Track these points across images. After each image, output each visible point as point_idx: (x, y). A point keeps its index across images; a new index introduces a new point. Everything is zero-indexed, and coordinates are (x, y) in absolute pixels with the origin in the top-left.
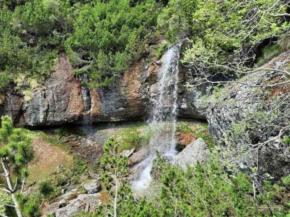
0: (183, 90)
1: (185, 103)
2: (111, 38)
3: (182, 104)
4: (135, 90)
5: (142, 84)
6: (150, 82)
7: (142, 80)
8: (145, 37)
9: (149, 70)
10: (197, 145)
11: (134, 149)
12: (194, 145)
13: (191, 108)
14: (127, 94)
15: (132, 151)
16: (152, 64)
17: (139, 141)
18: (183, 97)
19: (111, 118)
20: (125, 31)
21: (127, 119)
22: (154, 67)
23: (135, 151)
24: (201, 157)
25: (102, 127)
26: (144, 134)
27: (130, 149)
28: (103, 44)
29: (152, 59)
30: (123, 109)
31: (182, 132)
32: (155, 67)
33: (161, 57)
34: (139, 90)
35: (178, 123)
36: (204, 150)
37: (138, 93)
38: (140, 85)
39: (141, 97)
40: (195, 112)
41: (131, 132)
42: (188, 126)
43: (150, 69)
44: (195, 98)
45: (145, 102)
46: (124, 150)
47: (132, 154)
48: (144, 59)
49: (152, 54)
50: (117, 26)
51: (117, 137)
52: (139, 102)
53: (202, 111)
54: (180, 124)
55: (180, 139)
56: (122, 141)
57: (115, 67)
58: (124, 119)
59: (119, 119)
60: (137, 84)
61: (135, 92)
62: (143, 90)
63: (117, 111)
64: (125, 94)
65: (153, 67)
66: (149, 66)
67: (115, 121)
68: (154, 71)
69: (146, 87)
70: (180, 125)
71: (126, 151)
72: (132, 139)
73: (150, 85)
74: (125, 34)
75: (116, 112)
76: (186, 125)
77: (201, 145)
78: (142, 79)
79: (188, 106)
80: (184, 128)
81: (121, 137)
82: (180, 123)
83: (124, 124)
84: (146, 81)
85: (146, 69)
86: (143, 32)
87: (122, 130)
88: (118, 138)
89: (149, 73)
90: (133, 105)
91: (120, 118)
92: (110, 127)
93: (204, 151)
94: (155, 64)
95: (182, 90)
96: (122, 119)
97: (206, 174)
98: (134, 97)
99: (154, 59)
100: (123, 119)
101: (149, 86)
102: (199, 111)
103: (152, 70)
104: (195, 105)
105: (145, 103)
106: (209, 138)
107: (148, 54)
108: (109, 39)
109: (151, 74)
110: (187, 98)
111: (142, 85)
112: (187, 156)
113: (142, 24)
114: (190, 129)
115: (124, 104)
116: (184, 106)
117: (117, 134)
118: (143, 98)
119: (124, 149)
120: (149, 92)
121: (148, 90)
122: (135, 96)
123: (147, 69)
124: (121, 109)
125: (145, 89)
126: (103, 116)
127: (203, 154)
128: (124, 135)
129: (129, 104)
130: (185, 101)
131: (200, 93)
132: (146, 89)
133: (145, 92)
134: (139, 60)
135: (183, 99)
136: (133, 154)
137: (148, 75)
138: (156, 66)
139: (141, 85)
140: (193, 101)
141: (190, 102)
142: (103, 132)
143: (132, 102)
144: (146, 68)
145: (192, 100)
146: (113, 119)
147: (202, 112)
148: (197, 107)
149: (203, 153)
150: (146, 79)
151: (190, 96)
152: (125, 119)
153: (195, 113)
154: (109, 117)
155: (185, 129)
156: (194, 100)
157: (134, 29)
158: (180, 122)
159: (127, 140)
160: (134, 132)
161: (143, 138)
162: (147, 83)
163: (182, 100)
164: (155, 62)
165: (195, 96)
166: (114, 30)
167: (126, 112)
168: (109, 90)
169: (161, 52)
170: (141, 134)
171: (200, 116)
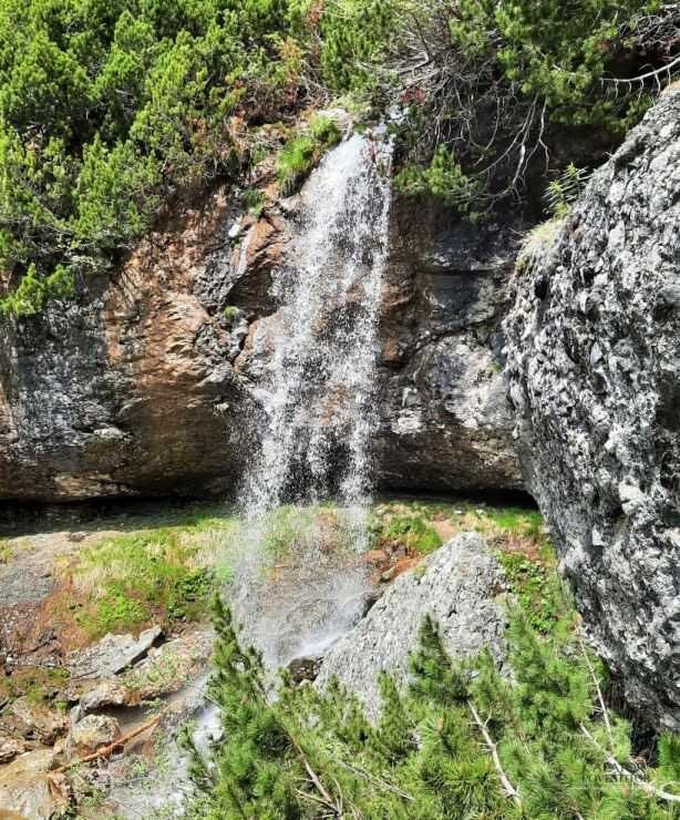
0: (405, 345)
1: (413, 407)
2: (61, 73)
3: (398, 416)
4: (176, 340)
5: (211, 311)
6: (250, 305)
7: (211, 291)
8: (230, 78)
9: (246, 242)
10: (447, 569)
11: (157, 630)
12: (431, 570)
13: (441, 430)
14: (135, 359)
15: (147, 639)
16: (263, 216)
17: (189, 591)
18: (407, 382)
19: (57, 479)
20: (132, 44)
21: (134, 487)
22: (272, 229)
23: (159, 641)
24: (469, 638)
25: (13, 525)
26: (210, 560)
27: (136, 628)
28: (14, 98)
29: (260, 191)
30: (114, 432)
31: (395, 549)
32: (277, 231)
33: (302, 178)
34: (194, 342)
35: (381, 509)
36: (485, 596)
37: (191, 354)
38: (201, 314)
39: (203, 376)
40: (460, 452)
41: (148, 548)
42: (425, 521)
43: (252, 238)
44: (459, 382)
45: (222, 402)
46: (109, 636)
47: (143, 655)
48: (227, 193)
49: (265, 165)
50: (92, 20)
51: (76, 572)
52: (193, 403)
53: (493, 442)
54: (387, 512)
55: (383, 580)
56: (102, 591)
57: (77, 217)
58: (123, 489)
59: (98, 487)
60: (188, 311)
61: (173, 349)
62: (213, 343)
63: (82, 444)
64: (126, 361)
65: (267, 228)
66: (247, 227)
67: (78, 493)
68: (269, 251)
69: (229, 328)
70: (389, 517)
71: (115, 639)
72: (151, 582)
73: (251, 321)
74: (128, 57)
75: (79, 447)
76: (414, 515)
77: (472, 570)
78: (211, 285)
79: (428, 423)
80: (408, 528)
81: (97, 572)
82: (386, 508)
83: (124, 515)
84: (232, 299)
85: (231, 239)
86: (224, 58)
87: (111, 539)
88: (86, 575)
89: (243, 257)
90: (163, 417)
91: (103, 482)
92: (55, 526)
93: (487, 601)
94: (278, 212)
95: (401, 348)
96: (113, 489)
97: (484, 717)
98: (168, 373)
99: (271, 192)
100: (119, 484)
101: (244, 321)
102: (476, 446)
103: (261, 243)
104: (458, 416)
105: (225, 406)
106: (524, 571)
107: (246, 167)
108: (51, 74)
109: (258, 261)
110: (422, 384)
111: (211, 315)
112: (388, 637)
113: (220, 21)
114: (432, 532)
115: (119, 407)
116: (409, 424)
117: (83, 557)
118: (212, 378)
119: (109, 630)
120: (243, 352)
121: (242, 345)
122: (173, 369)
123: (237, 240)
124: (104, 431)
125: (226, 336)
126: (16, 465)
127: (481, 622)
128: (114, 563)
129: (146, 412)
130: (412, 400)
131: (485, 359)
132: (230, 338)
133: (221, 351)
134: (201, 197)
135: (407, 390)
136: (149, 653)
137: (241, 269)
138: (279, 221)
139: (206, 316)
140: (450, 397)
141: (438, 402)
142: (16, 545)
143: (161, 397)
144: (233, 232)
145: (445, 391)
146: (69, 485)
147: (494, 448)
148: (471, 424)
149: (479, 612)
150: (231, 286)
151: (435, 370)
152: (128, 486)
153: (457, 457)
154: (48, 476)
155: (409, 534)
156: (456, 391)
157: (180, 34)
158: (386, 503)
159: (129, 585)
160: (168, 548)
161: (208, 576)
162: (236, 310)
163: (401, 395)
164: (277, 204)
165: (459, 371)
166: (78, 38)
167: (130, 448)
168: (50, 337)
169: (308, 155)
170: (199, 556)
171: (480, 471)
